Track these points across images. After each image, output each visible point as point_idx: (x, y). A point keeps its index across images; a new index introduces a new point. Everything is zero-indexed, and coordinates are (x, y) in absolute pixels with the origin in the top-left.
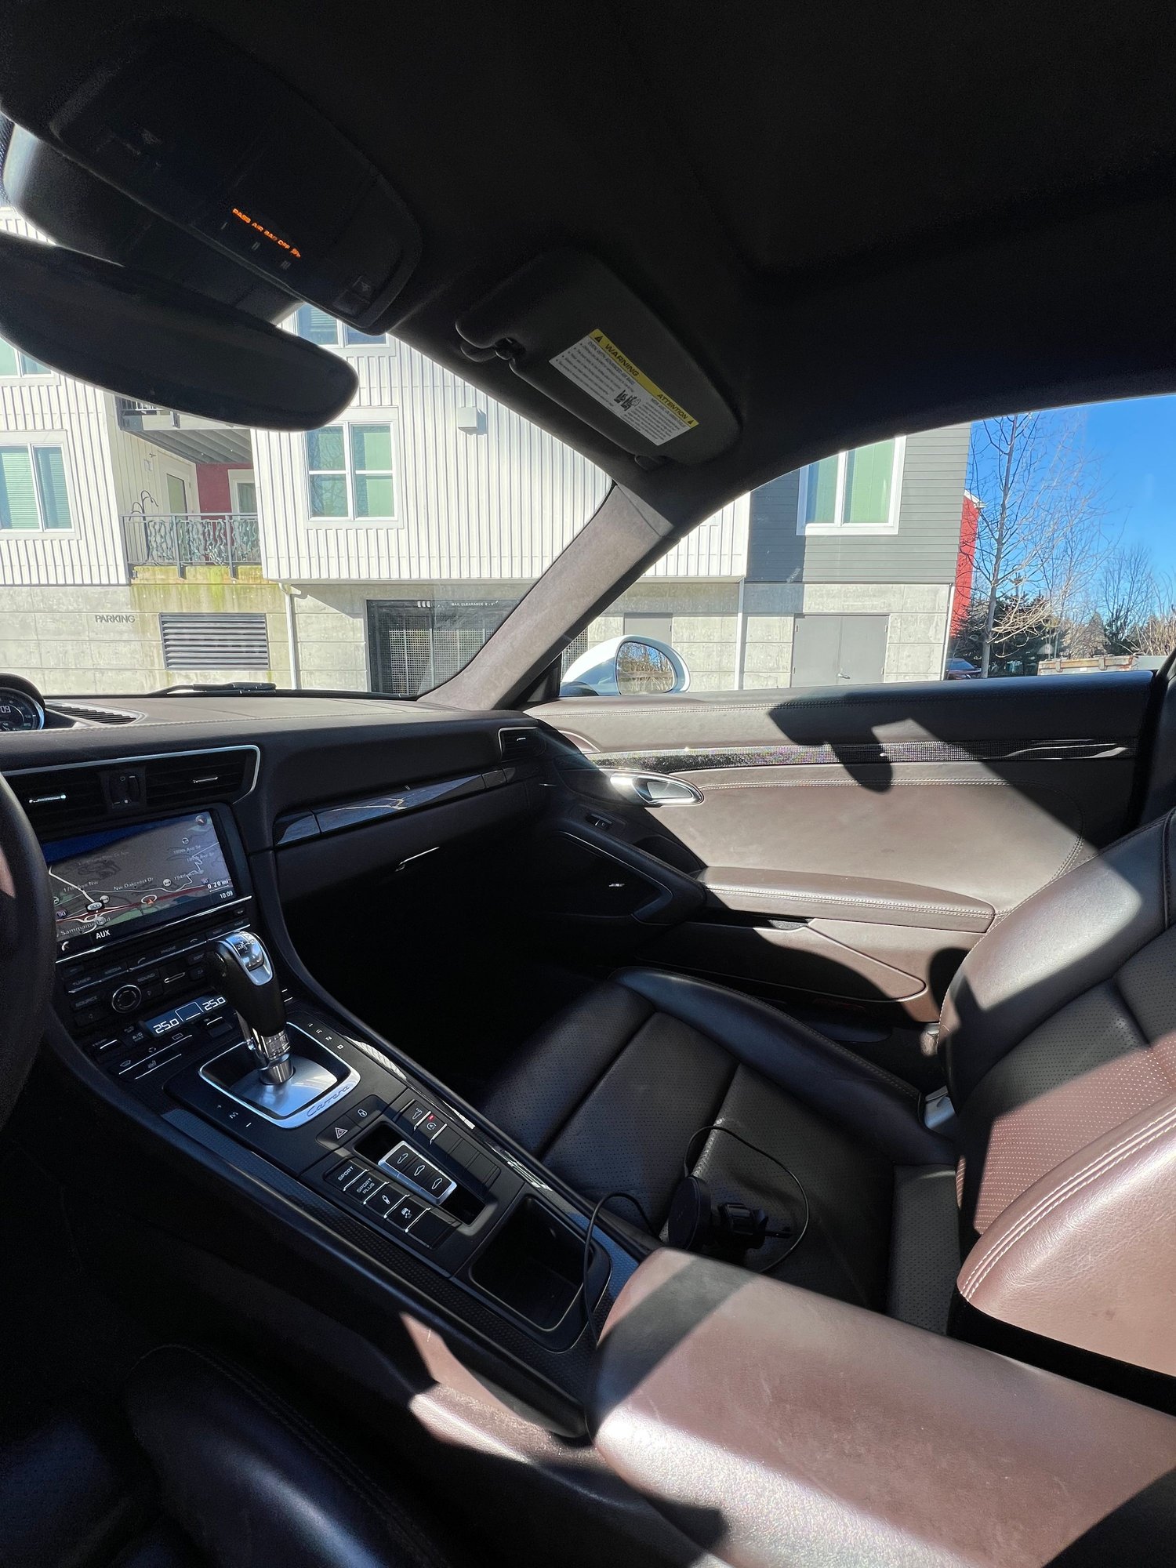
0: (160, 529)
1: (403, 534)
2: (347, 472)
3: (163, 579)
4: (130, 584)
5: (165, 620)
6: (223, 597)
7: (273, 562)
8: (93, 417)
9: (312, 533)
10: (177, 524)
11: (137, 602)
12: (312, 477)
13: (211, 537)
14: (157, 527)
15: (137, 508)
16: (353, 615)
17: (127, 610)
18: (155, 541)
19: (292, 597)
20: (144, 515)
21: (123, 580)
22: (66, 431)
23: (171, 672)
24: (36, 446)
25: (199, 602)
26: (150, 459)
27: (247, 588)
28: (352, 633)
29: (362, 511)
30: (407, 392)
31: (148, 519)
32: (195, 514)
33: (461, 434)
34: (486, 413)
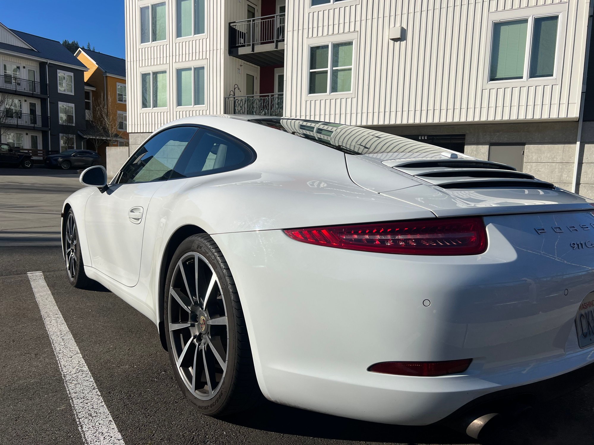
0: (240, 103)
1: (355, 100)
2: (329, 69)
8: (219, 51)
9: (308, 103)
10: (248, 100)
12: (311, 73)
13: (262, 106)
14: (239, 102)
15: (232, 93)
18: (238, 109)
20: (234, 97)
22: (207, 59)
24: (195, 67)
26: (240, 68)
29: (334, 89)
30: (363, 23)
31: (236, 98)
32: (257, 94)
33: (391, 42)
34: (406, 29)
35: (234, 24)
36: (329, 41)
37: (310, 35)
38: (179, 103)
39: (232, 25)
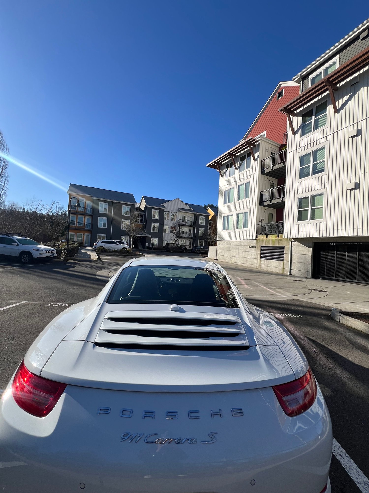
1: (325, 224)
2: (309, 208)
3: (263, 238)
4: (256, 239)
5: (262, 247)
6: (275, 242)
7: (286, 234)
8: (255, 205)
9: (297, 226)
10: (267, 225)
11: (257, 243)
12: (299, 211)
13: (274, 228)
14: (263, 226)
15: (260, 222)
16: (309, 247)
17: (255, 245)
18: (262, 229)
19: (292, 242)
21: (255, 239)
22: (250, 208)
23: (261, 260)
24: (244, 212)
25: (269, 243)
26: (265, 210)
27: (281, 240)
28: (308, 252)
29: (313, 218)
30: (330, 183)
31: (262, 225)
32: (274, 222)
33: (349, 191)
34: (359, 183)
35: (263, 192)
36: (309, 195)
37: (299, 193)
38: (237, 228)
39: (261, 193)
